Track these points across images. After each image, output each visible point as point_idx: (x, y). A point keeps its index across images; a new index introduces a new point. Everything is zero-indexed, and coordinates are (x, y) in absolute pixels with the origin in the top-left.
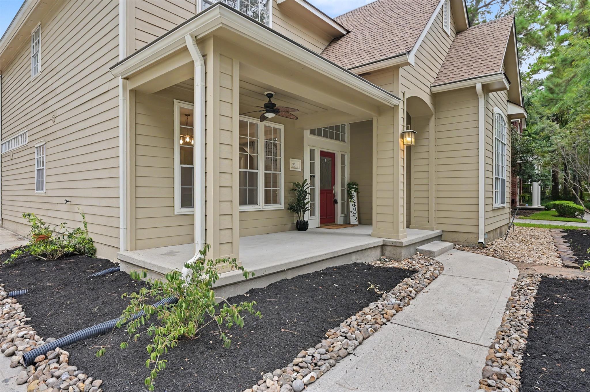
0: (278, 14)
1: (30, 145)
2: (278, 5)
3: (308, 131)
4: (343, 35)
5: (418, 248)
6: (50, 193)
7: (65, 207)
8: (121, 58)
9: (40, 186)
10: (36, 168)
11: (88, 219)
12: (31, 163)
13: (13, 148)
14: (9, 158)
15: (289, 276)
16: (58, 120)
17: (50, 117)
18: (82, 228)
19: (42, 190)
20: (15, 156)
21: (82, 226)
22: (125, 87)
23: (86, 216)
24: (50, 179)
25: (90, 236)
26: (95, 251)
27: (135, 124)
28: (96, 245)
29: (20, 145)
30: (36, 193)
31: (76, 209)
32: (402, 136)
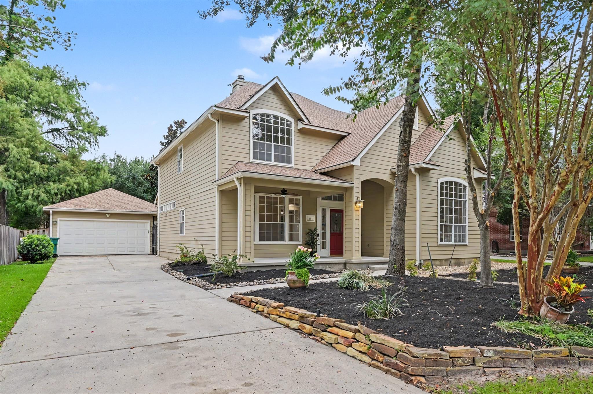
0: (299, 135)
1: (177, 209)
2: (298, 130)
3: (321, 198)
4: (345, 136)
5: (369, 266)
6: (187, 235)
7: (194, 242)
8: (216, 180)
9: (182, 232)
10: (180, 222)
11: (204, 247)
12: (177, 219)
13: (167, 210)
14: (164, 215)
15: (277, 269)
16: (191, 198)
17: (187, 196)
18: (202, 252)
19: (183, 233)
20: (168, 214)
21: (201, 250)
22: (218, 189)
23: (203, 246)
24: (188, 228)
25: (205, 254)
26: (206, 261)
27: (221, 205)
28: (207, 259)
29: (171, 208)
30: (180, 235)
31: (199, 242)
32: (356, 203)
